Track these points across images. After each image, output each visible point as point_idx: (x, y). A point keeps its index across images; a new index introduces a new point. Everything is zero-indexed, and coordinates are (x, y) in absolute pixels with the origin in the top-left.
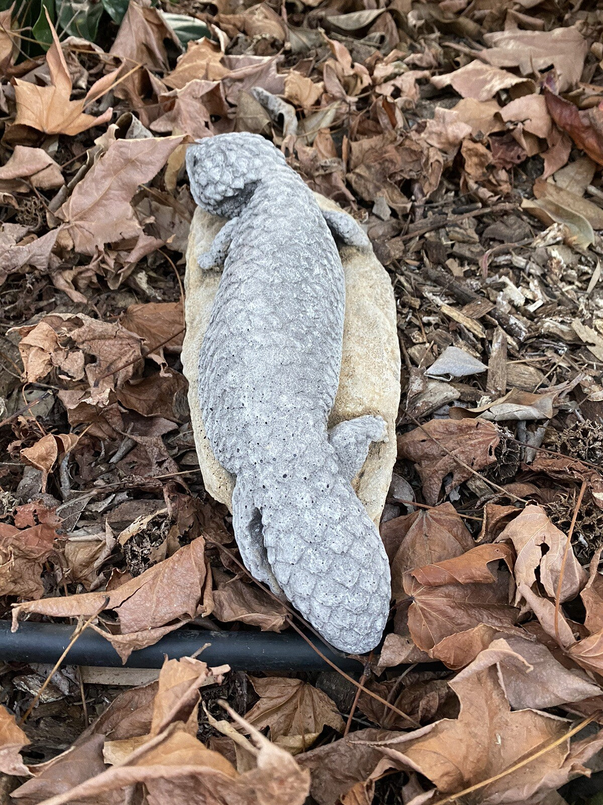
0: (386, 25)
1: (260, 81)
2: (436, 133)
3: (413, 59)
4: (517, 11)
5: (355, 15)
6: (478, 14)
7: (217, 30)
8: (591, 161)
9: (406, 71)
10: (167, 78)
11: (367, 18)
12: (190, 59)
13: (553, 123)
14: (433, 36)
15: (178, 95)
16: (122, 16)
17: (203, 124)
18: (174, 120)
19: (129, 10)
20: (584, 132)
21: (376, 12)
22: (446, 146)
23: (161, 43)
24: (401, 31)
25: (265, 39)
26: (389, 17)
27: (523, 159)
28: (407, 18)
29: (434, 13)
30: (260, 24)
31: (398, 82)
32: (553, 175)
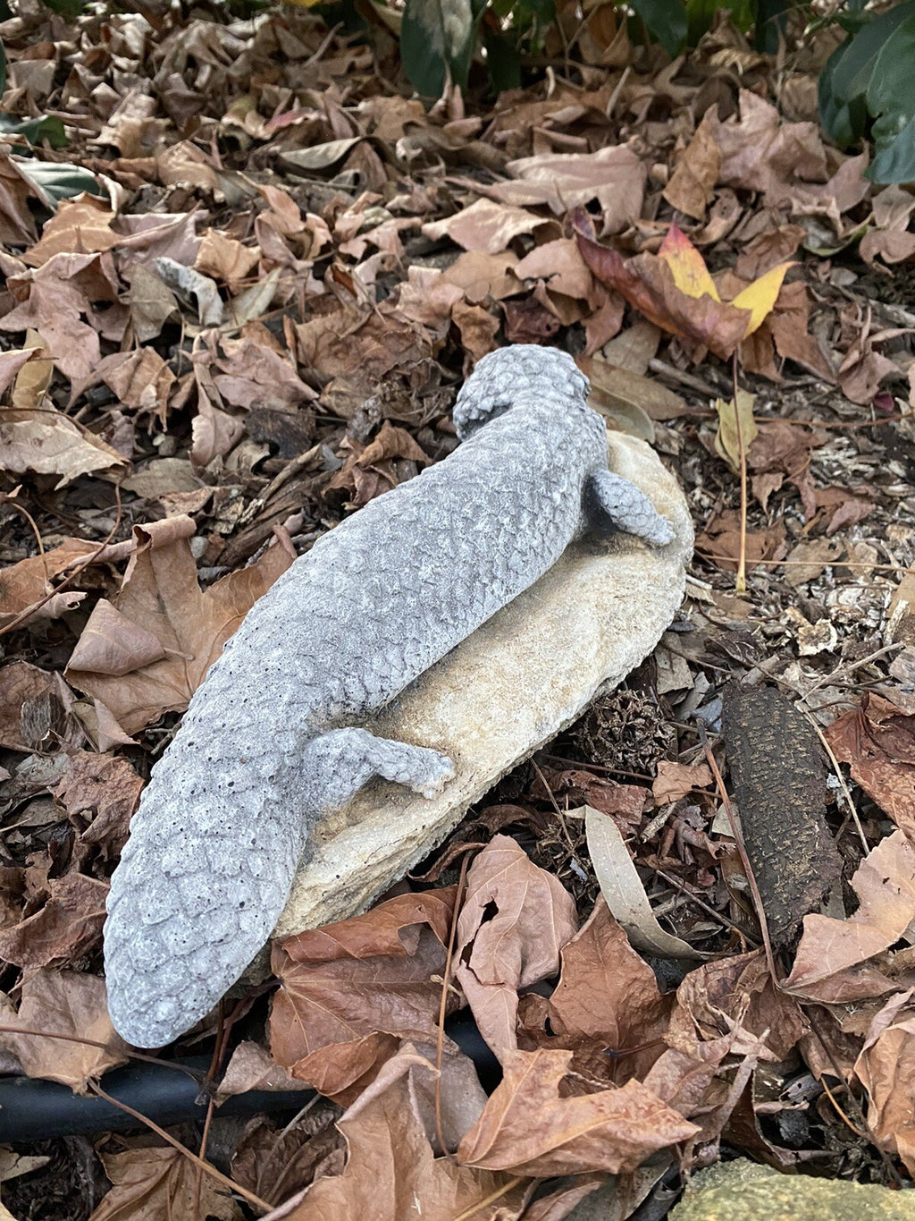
0: (364, 158)
1: (170, 250)
2: (413, 303)
3: (399, 203)
4: (550, 129)
5: (320, 149)
6: (499, 136)
7: (107, 181)
8: (652, 325)
9: (387, 219)
10: (29, 252)
11: (338, 151)
12: (65, 223)
13: (594, 276)
14: (435, 169)
15: (34, 278)
17: (78, 316)
18: (32, 312)
20: (633, 286)
21: (349, 142)
22: (432, 320)
23: (22, 204)
24: (389, 167)
25: (181, 189)
26: (368, 147)
27: (556, 329)
28: (394, 146)
29: (437, 139)
30: (179, 168)
31: (373, 236)
32: (602, 348)
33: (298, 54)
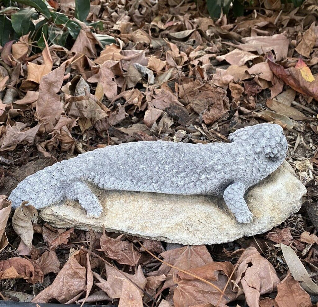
0: (196, 36)
1: (138, 61)
2: (217, 80)
3: (208, 49)
4: (256, 28)
5: (182, 32)
6: (239, 30)
7: (119, 40)
8: (293, 90)
9: (205, 54)
10: (95, 60)
11: (188, 33)
12: (106, 52)
13: (273, 74)
14: (218, 40)
15: (101, 67)
16: (77, 36)
17: (112, 79)
18: (98, 77)
19: (80, 33)
20: (287, 78)
21: (191, 31)
22: (222, 85)
23: (94, 46)
24: (203, 38)
25: (140, 43)
26: (197, 32)
27: (260, 91)
28: (206, 32)
29: (219, 30)
30: (139, 37)
31: (201, 59)
32: (276, 97)
33: (173, 4)
